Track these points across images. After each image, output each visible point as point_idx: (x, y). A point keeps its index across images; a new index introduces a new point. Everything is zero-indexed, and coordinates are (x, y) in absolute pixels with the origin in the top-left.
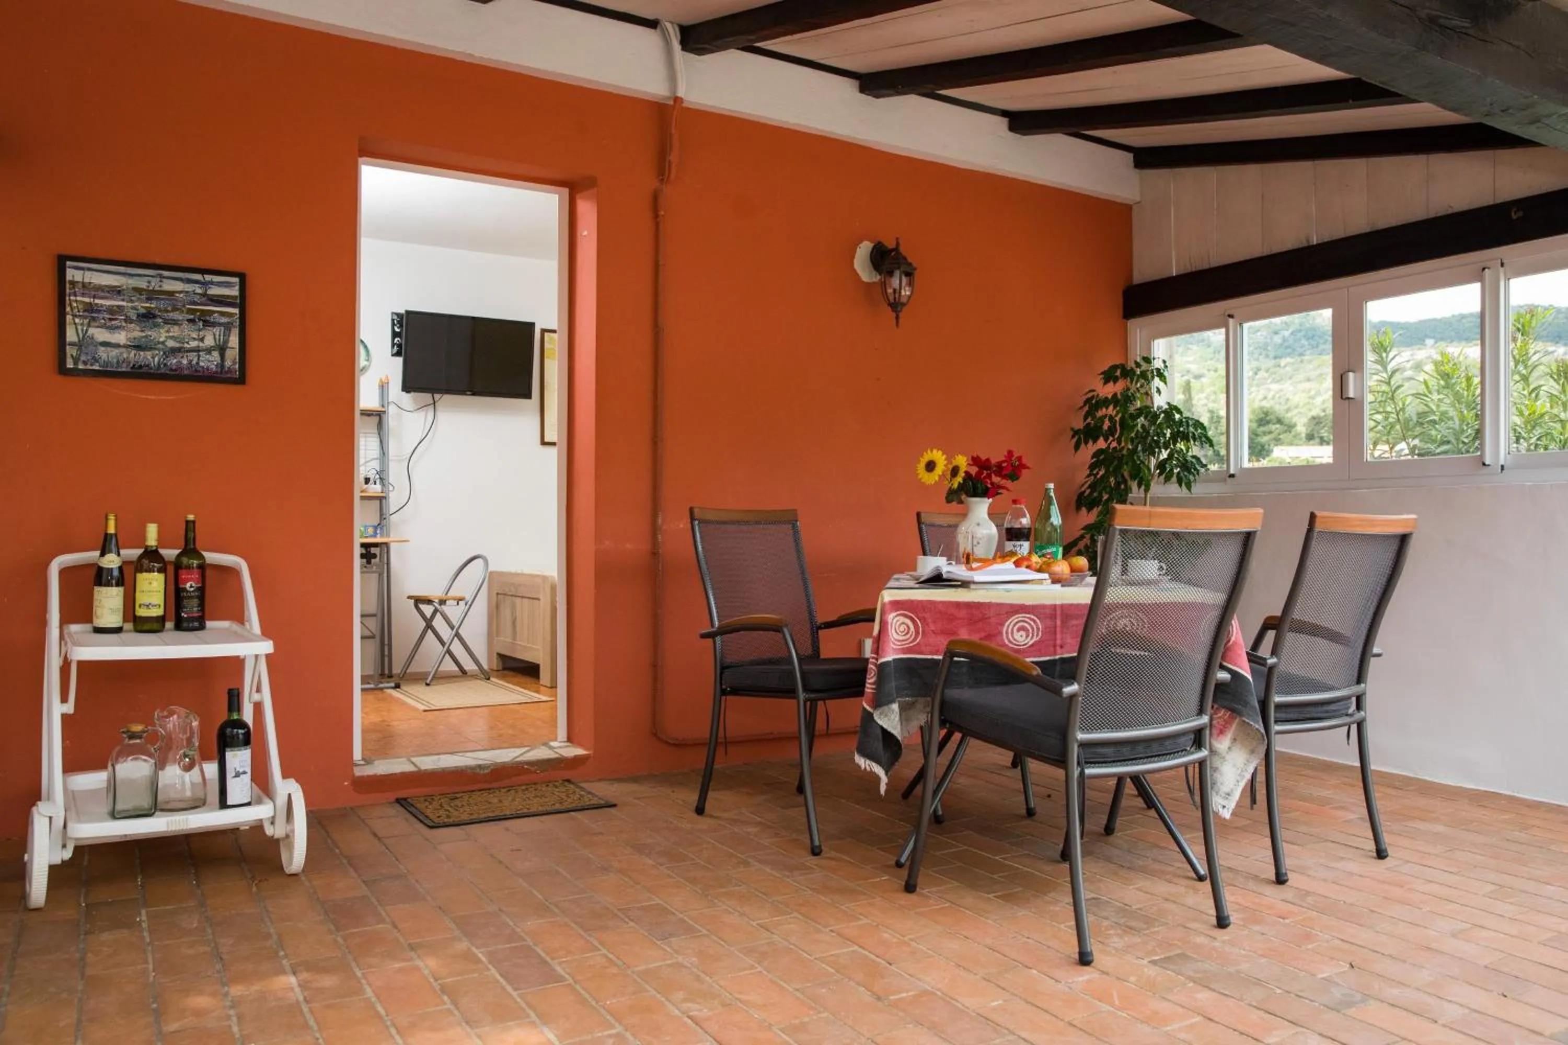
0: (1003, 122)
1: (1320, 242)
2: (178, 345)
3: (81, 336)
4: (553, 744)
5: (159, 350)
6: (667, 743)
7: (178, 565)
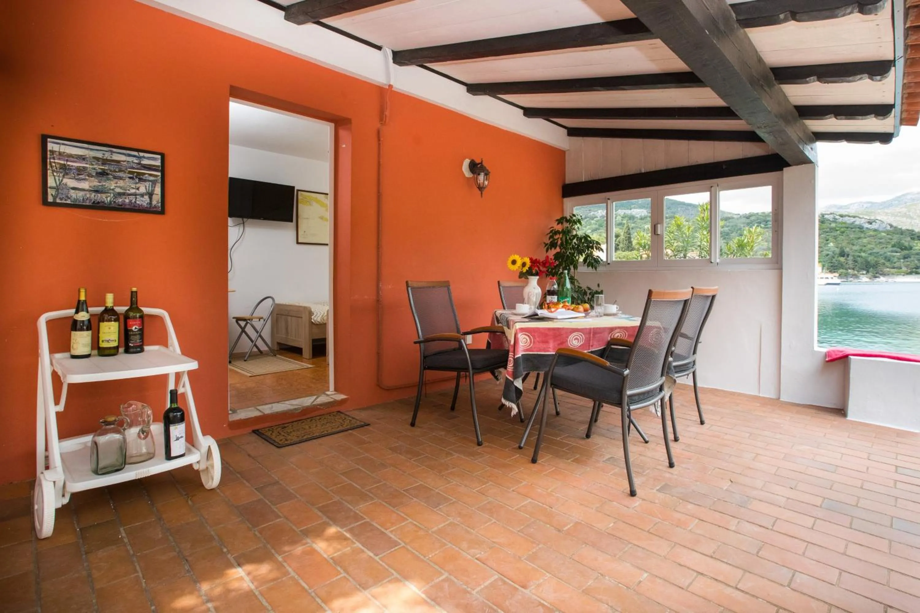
0: (521, 111)
1: (645, 171)
2: (122, 191)
3: (58, 183)
4: (328, 393)
5: (110, 193)
6: (383, 389)
7: (126, 317)
